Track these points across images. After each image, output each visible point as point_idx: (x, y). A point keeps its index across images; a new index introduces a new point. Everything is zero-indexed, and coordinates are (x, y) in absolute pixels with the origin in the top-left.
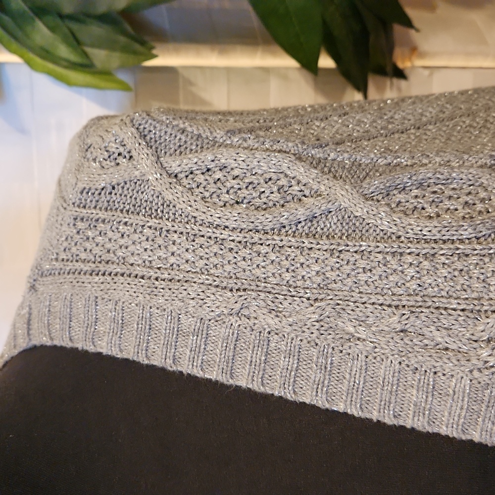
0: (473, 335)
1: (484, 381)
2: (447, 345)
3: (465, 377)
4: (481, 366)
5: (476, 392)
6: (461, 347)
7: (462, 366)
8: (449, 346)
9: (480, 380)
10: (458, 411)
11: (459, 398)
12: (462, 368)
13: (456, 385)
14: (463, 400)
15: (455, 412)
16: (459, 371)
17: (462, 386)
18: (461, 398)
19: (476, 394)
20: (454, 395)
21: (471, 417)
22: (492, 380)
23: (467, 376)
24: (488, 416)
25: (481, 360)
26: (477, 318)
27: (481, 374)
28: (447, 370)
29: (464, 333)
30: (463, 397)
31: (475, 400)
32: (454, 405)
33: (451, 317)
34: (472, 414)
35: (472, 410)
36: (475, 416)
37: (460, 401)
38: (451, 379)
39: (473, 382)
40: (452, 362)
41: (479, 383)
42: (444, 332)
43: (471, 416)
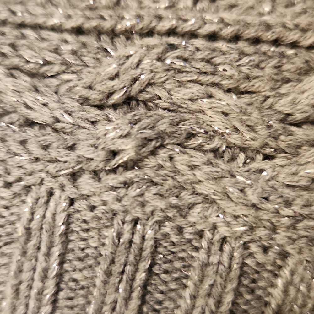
0: (90, 88)
1: (105, 203)
2: (29, 111)
3: (57, 193)
4: (101, 165)
5: (85, 235)
6: (61, 118)
7: (51, 161)
8: (32, 115)
9: (95, 201)
10: (37, 284)
11: (39, 248)
12: (52, 168)
13: (33, 214)
14: (48, 254)
15: (30, 287)
16: (43, 175)
17: (49, 215)
18: (44, 249)
19: (84, 240)
20: (28, 240)
21: (69, 303)
22: (124, 203)
23: (62, 187)
24: (109, 299)
25: (100, 147)
26: (106, 50)
27: (97, 184)
28: (16, 173)
29: (71, 84)
30: (50, 246)
31: (82, 255)
32: (27, 266)
33: (44, 45)
34: (72, 295)
35: (72, 284)
36: (81, 299)
37: (41, 258)
38: (23, 198)
39: (77, 205)
40: (29, 153)
41: (92, 208)
42: (24, 81)
43: (72, 298)
